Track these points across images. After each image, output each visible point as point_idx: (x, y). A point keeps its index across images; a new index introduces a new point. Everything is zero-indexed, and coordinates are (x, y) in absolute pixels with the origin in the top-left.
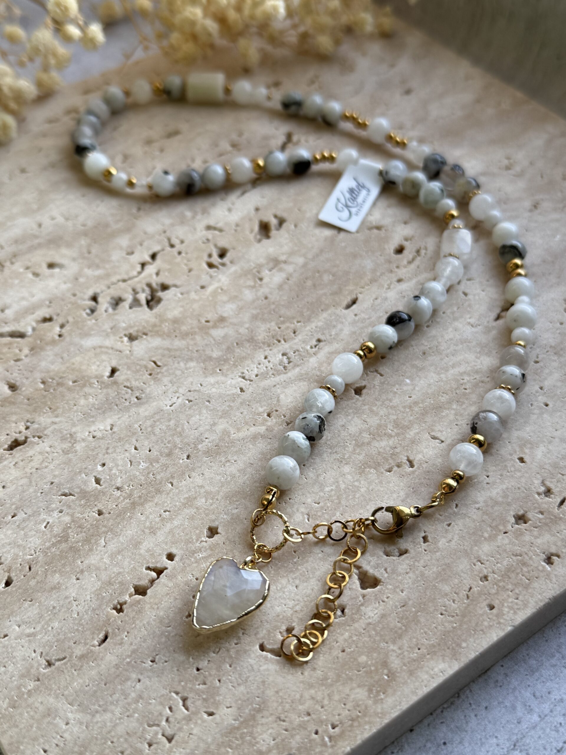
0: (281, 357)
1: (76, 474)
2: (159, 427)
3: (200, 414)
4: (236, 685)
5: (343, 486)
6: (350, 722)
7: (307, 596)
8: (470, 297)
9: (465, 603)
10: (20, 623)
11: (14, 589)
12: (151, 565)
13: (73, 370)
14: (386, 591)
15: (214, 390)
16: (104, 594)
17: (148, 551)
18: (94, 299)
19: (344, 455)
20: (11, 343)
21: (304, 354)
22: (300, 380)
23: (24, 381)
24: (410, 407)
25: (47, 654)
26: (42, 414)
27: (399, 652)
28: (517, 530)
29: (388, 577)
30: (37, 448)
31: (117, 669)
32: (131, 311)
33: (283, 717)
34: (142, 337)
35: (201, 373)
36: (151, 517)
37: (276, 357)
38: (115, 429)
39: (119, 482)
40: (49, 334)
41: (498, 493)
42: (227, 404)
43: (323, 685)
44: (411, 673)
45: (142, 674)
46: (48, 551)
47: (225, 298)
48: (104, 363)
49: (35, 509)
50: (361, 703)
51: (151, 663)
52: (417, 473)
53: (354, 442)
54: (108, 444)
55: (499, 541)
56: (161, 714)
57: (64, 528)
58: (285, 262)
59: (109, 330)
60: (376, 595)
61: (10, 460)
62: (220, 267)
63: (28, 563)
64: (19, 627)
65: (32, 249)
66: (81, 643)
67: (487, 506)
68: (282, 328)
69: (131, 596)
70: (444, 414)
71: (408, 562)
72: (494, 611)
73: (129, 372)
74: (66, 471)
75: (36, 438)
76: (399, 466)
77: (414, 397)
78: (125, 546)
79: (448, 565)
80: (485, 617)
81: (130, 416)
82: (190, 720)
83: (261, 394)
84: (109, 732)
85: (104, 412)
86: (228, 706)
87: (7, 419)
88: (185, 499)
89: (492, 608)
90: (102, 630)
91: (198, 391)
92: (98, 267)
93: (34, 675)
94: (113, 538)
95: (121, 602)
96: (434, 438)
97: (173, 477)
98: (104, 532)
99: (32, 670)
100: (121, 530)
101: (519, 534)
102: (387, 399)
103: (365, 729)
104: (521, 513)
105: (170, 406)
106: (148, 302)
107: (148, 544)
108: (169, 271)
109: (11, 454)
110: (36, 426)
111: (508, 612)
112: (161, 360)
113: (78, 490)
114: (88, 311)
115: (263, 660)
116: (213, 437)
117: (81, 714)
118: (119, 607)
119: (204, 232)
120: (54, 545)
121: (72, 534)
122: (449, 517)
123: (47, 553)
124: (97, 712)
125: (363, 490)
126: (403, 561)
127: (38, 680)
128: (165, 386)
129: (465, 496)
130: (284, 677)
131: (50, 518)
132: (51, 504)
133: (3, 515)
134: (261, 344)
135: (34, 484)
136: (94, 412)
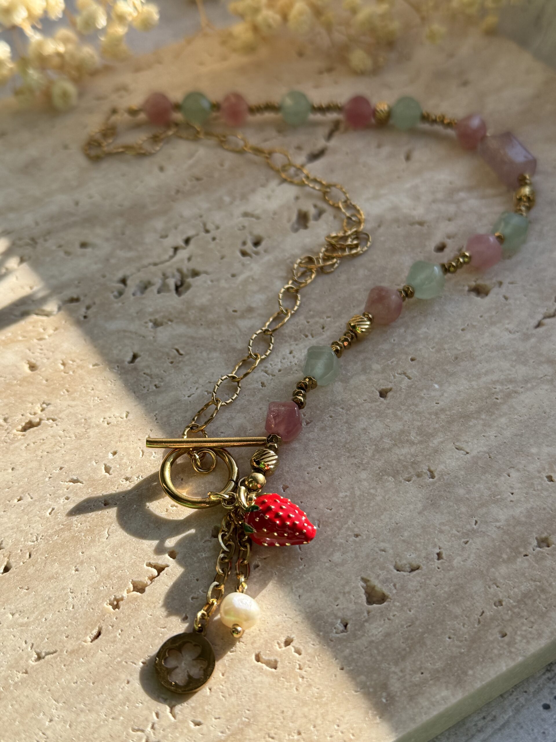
1: (86, 461)
2: (175, 418)
4: (226, 695)
5: (358, 493)
7: (309, 607)
8: (511, 301)
9: (475, 628)
10: (14, 611)
11: (12, 576)
12: (152, 562)
13: (95, 353)
14: (393, 608)
16: (102, 588)
17: (151, 546)
18: (124, 281)
19: (362, 459)
20: (35, 322)
23: (45, 361)
24: (436, 414)
25: (38, 647)
26: (59, 396)
27: (401, 674)
28: (539, 552)
29: (397, 593)
30: (50, 431)
31: (107, 668)
32: (159, 295)
33: (272, 734)
34: (167, 323)
35: (223, 364)
36: (157, 510)
37: (301, 353)
38: (131, 417)
39: (129, 473)
40: (74, 315)
41: (521, 512)
42: (247, 398)
43: (317, 703)
44: (411, 698)
45: (131, 675)
46: (50, 539)
47: (255, 288)
48: (127, 348)
49: (41, 494)
51: (142, 665)
52: (437, 484)
53: (374, 447)
54: (122, 431)
55: (518, 563)
56: (147, 719)
59: (135, 315)
60: (382, 612)
61: (23, 441)
62: (253, 255)
63: (29, 549)
64: (13, 615)
65: (66, 227)
66: (73, 637)
67: (509, 525)
68: (310, 323)
69: (128, 592)
70: (471, 424)
71: (419, 579)
72: (506, 639)
73: (150, 359)
74: (76, 456)
75: (51, 421)
76: (419, 475)
77: (441, 403)
78: (128, 539)
79: (462, 586)
80: (495, 644)
81: (146, 405)
82: (176, 728)
83: (282, 390)
84: (93, 733)
85: (121, 399)
86: (217, 716)
87: (24, 399)
90: (96, 625)
92: (130, 249)
93: (23, 667)
94: (116, 531)
95: (118, 598)
96: (459, 449)
98: (108, 523)
99: (21, 662)
100: (126, 523)
101: (539, 559)
102: (413, 404)
104: (544, 536)
105: (189, 397)
106: (177, 288)
108: (202, 256)
109: (24, 435)
110: (51, 408)
111: (521, 641)
112: (184, 348)
113: (86, 477)
114: (116, 293)
115: (257, 672)
117: (66, 712)
118: (115, 603)
119: (241, 219)
120: (57, 532)
121: (76, 522)
122: (467, 534)
123: (49, 541)
124: (82, 711)
125: (378, 498)
126: (414, 577)
127: (26, 672)
128: (185, 375)
129: (486, 513)
130: (278, 692)
131: (55, 504)
132: (58, 490)
133: (8, 498)
134: (288, 338)
135: (43, 468)
136: (111, 398)
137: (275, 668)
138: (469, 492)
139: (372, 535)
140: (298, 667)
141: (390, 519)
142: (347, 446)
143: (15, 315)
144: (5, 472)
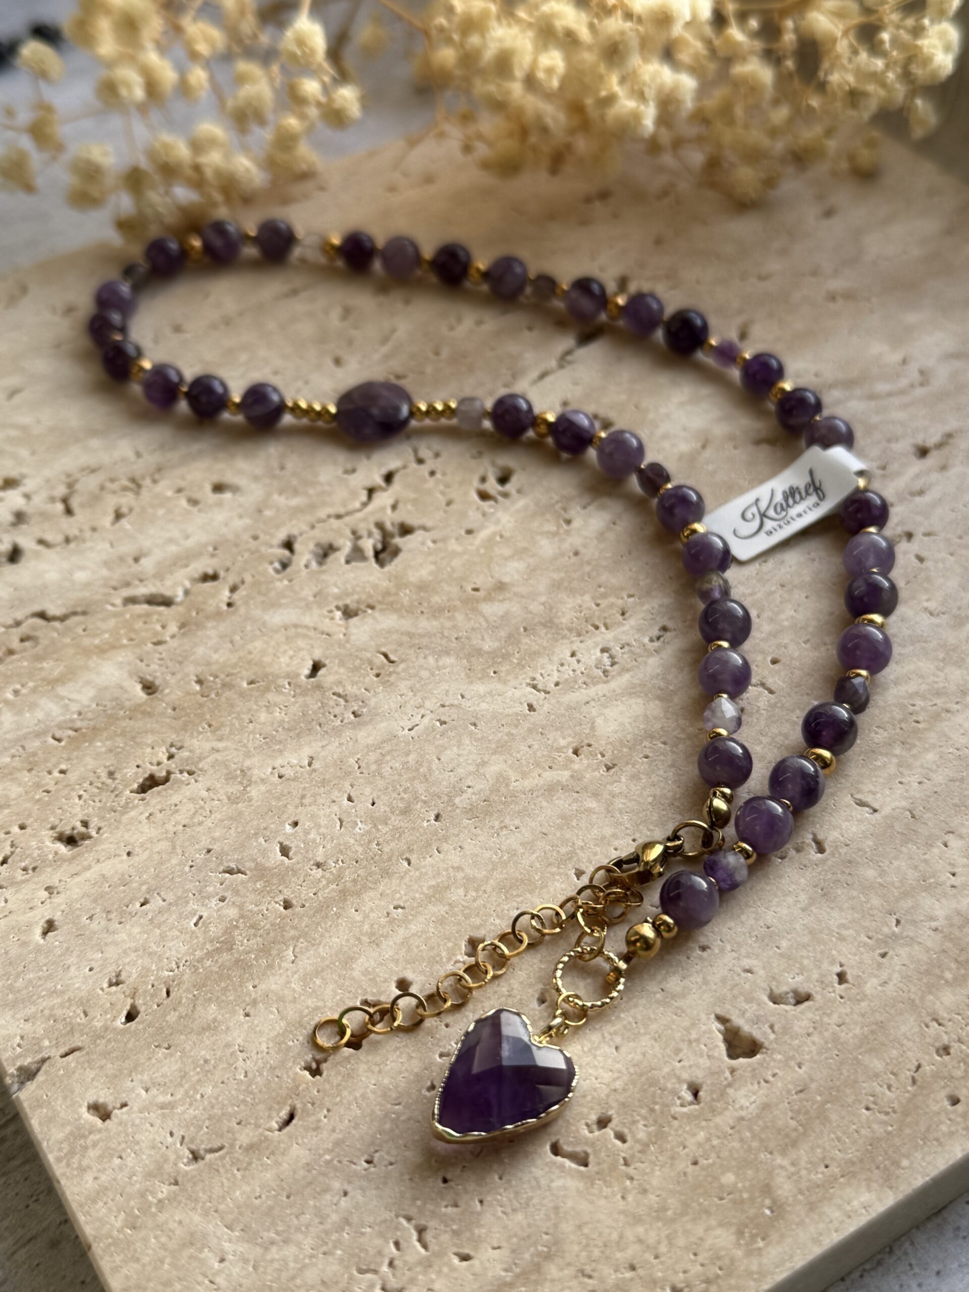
0: (599, 654)
1: (249, 837)
2: (390, 764)
3: (459, 745)
4: (509, 1210)
6: (704, 1285)
7: (634, 1066)
8: (928, 564)
9: (908, 1092)
10: (149, 1084)
11: (141, 1027)
12: (370, 999)
13: (249, 662)
14: (772, 1064)
15: (484, 706)
16: (291, 1043)
17: (366, 973)
18: (289, 545)
20: (148, 615)
21: (638, 651)
22: (630, 694)
23: (168, 677)
25: (192, 1141)
26: (195, 734)
27: (792, 1169)
29: (776, 1039)
30: (187, 791)
31: (309, 1171)
32: (348, 567)
33: (588, 1269)
34: (365, 612)
35: (463, 675)
36: (372, 915)
37: (591, 654)
38: (316, 765)
39: (320, 855)
40: (211, 602)
42: (506, 729)
43: (658, 1219)
44: (812, 1207)
45: (350, 1182)
46: (199, 965)
47: (507, 552)
48: (301, 654)
49: (179, 894)
50: (723, 1253)
51: (366, 1165)
52: (829, 863)
54: (304, 788)
56: (380, 1253)
57: (227, 928)
59: (311, 599)
60: (754, 1070)
61: (141, 808)
62: (500, 498)
63: (165, 983)
64: (147, 1091)
65: (187, 458)
66: (249, 1123)
67: (952, 925)
68: (602, 606)
70: (878, 763)
71: (810, 1015)
72: (959, 1107)
73: (342, 670)
74: (232, 831)
75: (186, 774)
76: (798, 849)
78: (327, 963)
79: (881, 1025)
80: (943, 1117)
81: (341, 744)
82: (430, 1266)
83: (563, 715)
84: (293, 1278)
85: (298, 736)
86: (496, 1245)
87: (138, 740)
88: (429, 888)
89: (955, 1101)
90: (285, 1104)
91: (458, 707)
92: (296, 492)
93: (169, 1174)
94: (307, 950)
95: (318, 1057)
96: (861, 804)
97: (411, 851)
98: (293, 938)
99: (166, 1166)
100: (322, 936)
102: (780, 734)
105: (410, 729)
106: (377, 554)
107: (366, 961)
108: (415, 502)
109: (143, 800)
110: (185, 754)
112: (396, 651)
113: (251, 865)
114: (277, 565)
115: (557, 1171)
116: (480, 785)
117: (246, 1245)
118: (314, 1066)
119: (474, 440)
120: (209, 955)
121: (240, 938)
122: (886, 942)
123: (197, 969)
124: (272, 1243)
126: (802, 1013)
127: (176, 1183)
128: (401, 695)
129: (913, 907)
130: (592, 1202)
131: (204, 909)
132: (206, 886)
133: (126, 901)
134: (566, 632)
135: (179, 851)
136: (282, 735)
137: (586, 1165)
138: (882, 873)
139: (729, 947)
140: (622, 1161)
141: (757, 919)
143: (113, 605)
144: (117, 860)
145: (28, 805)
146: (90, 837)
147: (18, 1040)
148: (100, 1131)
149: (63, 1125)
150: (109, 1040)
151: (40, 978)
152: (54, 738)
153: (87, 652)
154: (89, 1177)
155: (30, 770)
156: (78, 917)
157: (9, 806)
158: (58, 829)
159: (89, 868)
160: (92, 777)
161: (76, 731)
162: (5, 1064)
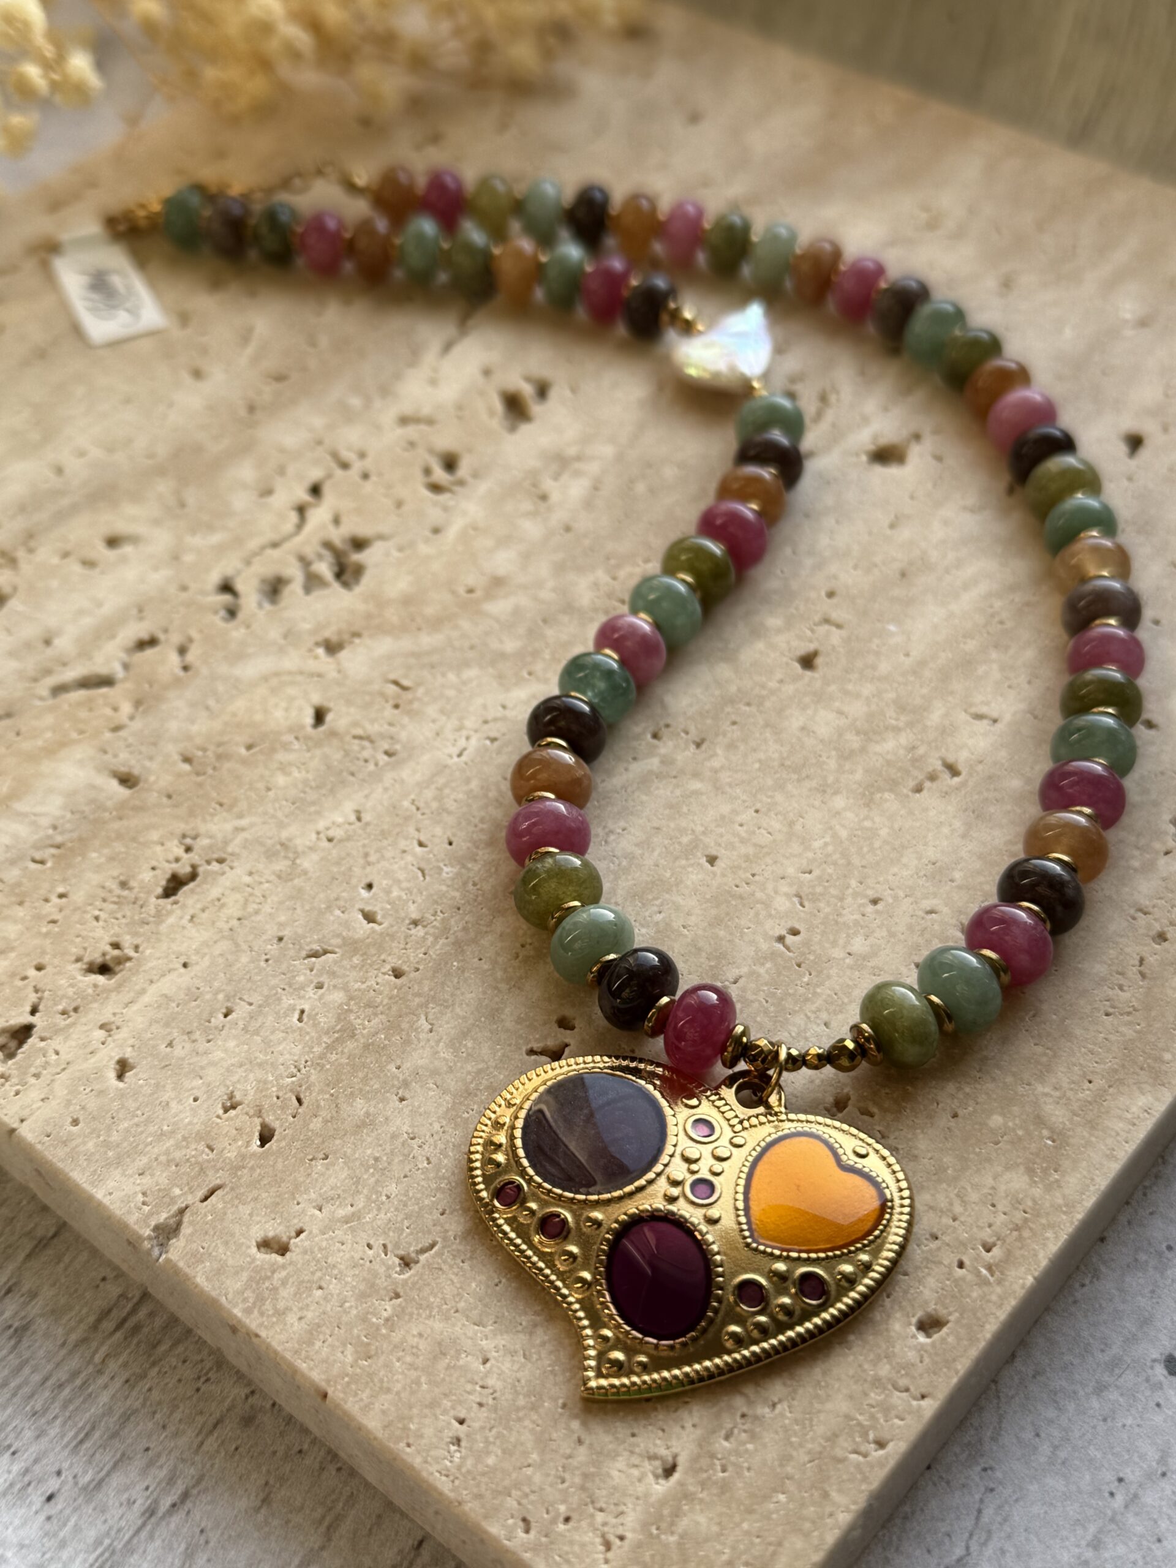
1: (321, 913)
2: (452, 797)
5: (843, 834)
6: (1015, 1233)
9: (1142, 987)
10: (320, 1201)
12: (537, 1046)
13: (238, 726)
16: (466, 1115)
17: (519, 1020)
18: (227, 588)
19: (824, 778)
20: (90, 700)
23: (148, 763)
24: (914, 673)
25: (397, 1245)
26: (208, 818)
27: (1057, 1094)
30: (225, 881)
32: (309, 598)
34: (351, 643)
35: (494, 684)
36: (500, 959)
38: (367, 817)
39: (413, 912)
40: (161, 670)
44: (1092, 1125)
46: (323, 1061)
47: (487, 543)
48: (297, 703)
49: (266, 992)
50: (1021, 1196)
52: (971, 783)
53: (834, 753)
54: (364, 846)
57: (339, 1014)
58: (579, 458)
59: (282, 642)
61: (179, 912)
62: (455, 488)
63: (291, 1091)
64: (320, 1210)
65: (61, 517)
66: (455, 1211)
70: (980, 673)
73: (352, 710)
74: (299, 911)
75: (215, 864)
76: (932, 779)
77: (914, 653)
78: (471, 1021)
81: (386, 789)
85: (332, 791)
87: (141, 840)
91: (503, 719)
92: (210, 528)
93: (385, 1289)
94: (441, 1013)
96: (979, 717)
98: (420, 1006)
99: (378, 1281)
100: (452, 995)
102: (867, 667)
103: (1048, 1239)
105: (460, 755)
106: (338, 576)
107: (514, 1008)
108: (359, 511)
109: (176, 903)
110: (204, 842)
112: (405, 675)
113: (337, 941)
114: (223, 613)
117: (506, 1337)
119: (400, 431)
120: (330, 1048)
121: (359, 1021)
123: (322, 1066)
125: (884, 832)
127: (398, 1296)
128: (434, 721)
131: (302, 1001)
132: (294, 977)
133: (205, 1016)
135: (245, 947)
136: (312, 796)
139: (901, 894)
141: (920, 858)
142: (788, 763)
143: (41, 698)
144: (173, 976)
145: (37, 941)
146: (129, 959)
147: (140, 1198)
148: (283, 1267)
149: (237, 1273)
150: (252, 1169)
151: (137, 1125)
152: (34, 861)
153: (33, 758)
154: (291, 1318)
155: (21, 903)
156: (154, 1047)
157: (12, 949)
158: (86, 959)
159: (143, 991)
160: (102, 893)
161: (58, 847)
162: (136, 1227)
